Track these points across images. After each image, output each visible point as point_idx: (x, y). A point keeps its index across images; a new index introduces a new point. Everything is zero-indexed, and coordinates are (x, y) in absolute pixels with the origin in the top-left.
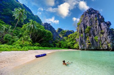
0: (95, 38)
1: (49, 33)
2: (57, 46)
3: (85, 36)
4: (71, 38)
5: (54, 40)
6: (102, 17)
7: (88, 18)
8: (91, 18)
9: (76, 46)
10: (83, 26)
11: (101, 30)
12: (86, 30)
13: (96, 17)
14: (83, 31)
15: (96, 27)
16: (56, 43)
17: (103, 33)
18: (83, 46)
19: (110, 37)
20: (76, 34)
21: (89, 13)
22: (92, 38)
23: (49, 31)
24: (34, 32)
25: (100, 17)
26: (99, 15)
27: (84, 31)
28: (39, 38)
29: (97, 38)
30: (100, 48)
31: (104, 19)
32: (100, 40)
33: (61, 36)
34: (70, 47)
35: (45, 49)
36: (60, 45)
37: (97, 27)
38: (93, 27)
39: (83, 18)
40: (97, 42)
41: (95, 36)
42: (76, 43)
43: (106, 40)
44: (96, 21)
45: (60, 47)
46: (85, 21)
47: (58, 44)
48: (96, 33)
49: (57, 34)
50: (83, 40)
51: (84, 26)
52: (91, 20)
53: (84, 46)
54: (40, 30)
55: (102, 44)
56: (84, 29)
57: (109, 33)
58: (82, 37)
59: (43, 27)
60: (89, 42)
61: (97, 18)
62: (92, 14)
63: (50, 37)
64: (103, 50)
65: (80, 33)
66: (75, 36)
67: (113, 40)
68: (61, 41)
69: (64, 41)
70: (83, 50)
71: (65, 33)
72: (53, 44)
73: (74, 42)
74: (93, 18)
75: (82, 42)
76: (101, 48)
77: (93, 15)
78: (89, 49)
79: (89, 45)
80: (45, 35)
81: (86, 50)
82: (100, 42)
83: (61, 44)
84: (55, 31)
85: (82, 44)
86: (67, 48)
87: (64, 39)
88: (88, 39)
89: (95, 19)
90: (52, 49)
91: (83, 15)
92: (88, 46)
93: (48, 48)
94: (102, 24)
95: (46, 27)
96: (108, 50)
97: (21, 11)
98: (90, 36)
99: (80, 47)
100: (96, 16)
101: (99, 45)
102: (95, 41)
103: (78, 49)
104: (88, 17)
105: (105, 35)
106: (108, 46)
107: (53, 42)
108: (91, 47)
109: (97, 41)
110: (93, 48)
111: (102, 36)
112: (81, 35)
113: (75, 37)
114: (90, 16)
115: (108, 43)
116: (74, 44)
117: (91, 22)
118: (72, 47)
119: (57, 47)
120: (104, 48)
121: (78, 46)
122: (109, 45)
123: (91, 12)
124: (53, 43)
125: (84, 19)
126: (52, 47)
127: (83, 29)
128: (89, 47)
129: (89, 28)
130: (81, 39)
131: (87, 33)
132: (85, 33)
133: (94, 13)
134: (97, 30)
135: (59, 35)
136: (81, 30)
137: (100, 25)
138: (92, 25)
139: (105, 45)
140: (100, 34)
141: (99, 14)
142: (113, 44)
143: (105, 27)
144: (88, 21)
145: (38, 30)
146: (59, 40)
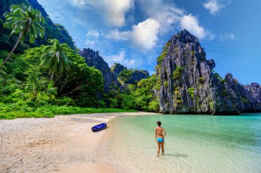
0: (189, 90)
1: (97, 75)
2: (112, 106)
3: (172, 86)
4: (143, 88)
5: (107, 90)
6: (202, 49)
7: (178, 50)
8: (184, 50)
9: (153, 105)
10: (169, 65)
11: (201, 76)
12: (175, 73)
13: (193, 50)
14: (168, 75)
15: (192, 70)
16: (110, 99)
18: (166, 105)
19: (213, 91)
20: (155, 81)
21: (181, 40)
22: (185, 90)
23: (97, 70)
24: (62, 70)
25: (200, 51)
26: (198, 46)
27: (171, 76)
28: (72, 85)
29: (192, 91)
30: (196, 109)
31: (205, 54)
32: (198, 95)
33: (123, 83)
34: (140, 106)
35: (88, 112)
36: (120, 103)
37: (195, 70)
38: (188, 69)
39: (169, 47)
40: (192, 98)
41: (189, 86)
42: (153, 98)
43: (207, 96)
44: (193, 57)
45: (120, 106)
46: (173, 56)
47: (115, 101)
48: (191, 81)
49: (114, 79)
50: (168, 94)
51: (171, 66)
52: (184, 54)
53: (168, 106)
54: (76, 65)
55: (200, 103)
56: (171, 72)
57: (213, 82)
58: (167, 87)
59: (82, 58)
60: (179, 99)
61: (195, 52)
62: (185, 42)
63: (98, 83)
64: (202, 113)
65: (162, 78)
66: (151, 84)
67: (217, 96)
68: (122, 93)
69: (128, 94)
70: (167, 113)
71: (130, 75)
72: (105, 101)
73: (150, 96)
74: (187, 52)
75: (165, 98)
76: (199, 110)
77: (187, 45)
78: (178, 112)
79: (179, 103)
80: (87, 80)
81: (173, 114)
82: (196, 99)
83: (121, 99)
84: (109, 69)
85: (167, 101)
86: (135, 109)
87: (128, 90)
88: (176, 92)
89: (191, 53)
90: (103, 112)
91: (169, 42)
92: (176, 105)
93: (95, 109)
94: (202, 64)
95: (89, 58)
96: (208, 113)
97: (30, 14)
98: (181, 86)
99: (161, 108)
100: (193, 46)
101: (196, 103)
102: (190, 96)
103: (157, 111)
104: (179, 48)
105: (206, 85)
106: (209, 106)
107: (105, 95)
108: (181, 108)
109: (192, 96)
110: (184, 110)
111: (200, 87)
112: (164, 83)
113: (152, 86)
114: (182, 47)
115: (210, 101)
116: (148, 101)
117: (184, 59)
118: (145, 107)
119: (114, 107)
120: (203, 110)
121: (158, 106)
122: (211, 103)
123: (184, 38)
124: (103, 97)
125: (171, 50)
126: (102, 107)
127: (168, 70)
128: (177, 108)
129: (180, 71)
130: (163, 91)
131: (175, 80)
132: (172, 80)
133: (190, 41)
134: (193, 76)
135: (118, 79)
136: (166, 73)
137: (199, 67)
138: (185, 64)
139: (205, 105)
141: (198, 44)
142: (218, 102)
143: (207, 70)
144: (179, 55)
145: (72, 66)
146: (116, 92)
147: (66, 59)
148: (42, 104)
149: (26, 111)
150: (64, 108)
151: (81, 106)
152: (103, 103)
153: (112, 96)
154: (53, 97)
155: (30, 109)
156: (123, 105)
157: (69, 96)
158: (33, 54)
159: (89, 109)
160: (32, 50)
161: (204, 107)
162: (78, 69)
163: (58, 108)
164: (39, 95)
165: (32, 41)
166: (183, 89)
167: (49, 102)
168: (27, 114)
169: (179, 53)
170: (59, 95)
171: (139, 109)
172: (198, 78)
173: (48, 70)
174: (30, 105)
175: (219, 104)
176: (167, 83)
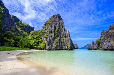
3: (54, 37)
4: (35, 35)
7: (57, 21)
11: (65, 34)
12: (56, 30)
14: (53, 31)
15: (62, 31)
18: (50, 46)
19: (70, 41)
29: (62, 40)
30: (63, 48)
32: (64, 42)
33: (19, 29)
41: (61, 38)
42: (41, 42)
43: (67, 42)
44: (63, 26)
46: (55, 23)
47: (12, 40)
48: (61, 36)
50: (52, 40)
52: (60, 24)
55: (64, 45)
58: (51, 37)
60: (57, 43)
62: (60, 20)
65: (49, 32)
66: (40, 34)
73: (40, 40)
79: (57, 45)
81: (53, 50)
85: (50, 44)
86: (29, 48)
88: (56, 40)
92: (55, 46)
98: (58, 37)
99: (47, 47)
100: (63, 22)
102: (61, 42)
105: (67, 39)
110: (58, 48)
111: (65, 39)
112: (50, 34)
117: (59, 26)
122: (69, 46)
123: (59, 17)
125: (54, 20)
127: (53, 29)
129: (58, 30)
130: (50, 39)
131: (56, 34)
132: (54, 34)
134: (62, 34)
136: (51, 30)
137: (65, 31)
138: (60, 28)
142: (71, 45)
144: (58, 23)
146: (14, 34)
161: (66, 47)
166: (59, 39)
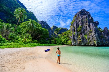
0: (85, 36)
1: (46, 31)
2: (52, 43)
3: (77, 34)
4: (65, 36)
5: (50, 37)
6: (92, 17)
7: (80, 19)
8: (82, 18)
9: (69, 42)
10: (76, 26)
11: (90, 29)
12: (78, 28)
14: (76, 30)
15: (86, 27)
16: (52, 40)
17: (91, 32)
19: (96, 36)
20: (70, 32)
21: (81, 14)
22: (83, 36)
23: (46, 29)
24: (33, 30)
25: (90, 18)
26: (89, 16)
27: (77, 30)
28: (37, 35)
29: (86, 36)
30: (88, 44)
31: (93, 19)
32: (89, 38)
33: (56, 34)
34: (64, 43)
35: (43, 45)
36: (55, 42)
37: (87, 27)
38: (84, 27)
40: (86, 39)
41: (85, 34)
42: (69, 40)
43: (93, 38)
44: (87, 21)
45: (55, 43)
46: (78, 21)
47: (53, 41)
48: (86, 32)
49: (53, 32)
50: (76, 37)
52: (83, 20)
53: (76, 43)
54: (38, 28)
55: (90, 42)
56: (77, 28)
57: (96, 32)
59: (40, 25)
61: (88, 19)
62: (83, 15)
63: (47, 34)
64: (91, 46)
65: (73, 31)
67: (98, 38)
68: (56, 38)
69: (59, 38)
70: (75, 46)
71: (59, 30)
72: (50, 41)
75: (74, 39)
76: (89, 44)
78: (80, 45)
79: (80, 42)
80: (42, 33)
81: (78, 46)
82: (88, 40)
83: (56, 40)
84: (51, 28)
86: (62, 44)
87: (59, 37)
88: (79, 37)
89: (86, 20)
90: (49, 45)
91: (76, 15)
92: (79, 42)
93: (46, 44)
94: (91, 24)
95: (43, 25)
96: (94, 45)
98: (81, 34)
99: (73, 44)
100: (87, 17)
101: (88, 41)
102: (85, 38)
103: (71, 45)
104: (80, 17)
105: (93, 34)
106: (94, 43)
107: (49, 39)
108: (81, 44)
109: (86, 38)
110: (83, 44)
111: (90, 34)
112: (74, 33)
113: (69, 35)
115: (94, 40)
116: (67, 41)
117: (83, 23)
118: (66, 43)
120: (91, 44)
121: (71, 43)
123: (83, 13)
125: (77, 19)
126: (48, 43)
127: (75, 28)
128: (80, 43)
129: (81, 28)
130: (73, 37)
131: (79, 31)
132: (77, 32)
133: (85, 14)
134: (87, 30)
135: (55, 32)
136: (74, 29)
137: (89, 25)
138: (83, 25)
139: (92, 42)
140: (89, 32)
142: (98, 41)
143: (93, 27)
144: (80, 21)
145: (37, 29)
146: (54, 37)
147: (35, 26)
148: (28, 43)
149: (23, 45)
150: (35, 44)
151: (41, 43)
152: (49, 42)
153: (52, 39)
154: (31, 40)
155: (24, 44)
156: (57, 43)
157: (36, 40)
158: (23, 25)
159: (43, 44)
160: (23, 23)
161: (92, 43)
162: (39, 29)
163: (33, 44)
164: (26, 39)
165: (23, 20)
166: (82, 35)
167: (30, 42)
168: (24, 46)
169: (80, 20)
170: (33, 39)
171: (63, 44)
172: (89, 31)
173: (29, 30)
174: (24, 43)
175: (99, 41)
176: (75, 33)
